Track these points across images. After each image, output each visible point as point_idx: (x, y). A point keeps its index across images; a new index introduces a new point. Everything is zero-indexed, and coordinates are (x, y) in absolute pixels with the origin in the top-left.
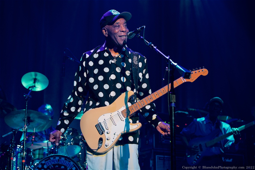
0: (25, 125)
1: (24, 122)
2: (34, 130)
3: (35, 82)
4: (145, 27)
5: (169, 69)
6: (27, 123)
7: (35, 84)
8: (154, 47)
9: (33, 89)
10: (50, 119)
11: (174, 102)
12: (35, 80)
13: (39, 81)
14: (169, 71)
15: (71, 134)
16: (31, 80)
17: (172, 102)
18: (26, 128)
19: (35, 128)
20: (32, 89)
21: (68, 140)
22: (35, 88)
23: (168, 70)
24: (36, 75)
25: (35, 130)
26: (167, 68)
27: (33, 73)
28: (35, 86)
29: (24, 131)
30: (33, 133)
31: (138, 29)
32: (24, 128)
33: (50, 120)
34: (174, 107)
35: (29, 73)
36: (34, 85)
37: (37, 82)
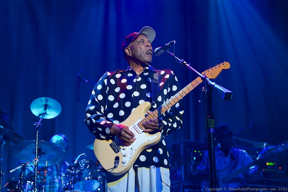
0: (36, 158)
1: (35, 155)
2: (45, 164)
3: (45, 109)
4: (175, 42)
5: (206, 89)
6: (38, 155)
7: (46, 111)
8: (187, 64)
9: (44, 117)
10: (65, 150)
11: (213, 128)
12: (46, 107)
13: (50, 108)
14: (206, 92)
15: (88, 167)
16: (42, 106)
17: (210, 128)
18: (38, 161)
19: (47, 161)
20: (42, 117)
21: (85, 174)
22: (46, 115)
23: (204, 90)
24: (47, 101)
25: (47, 164)
26: (204, 88)
27: (43, 99)
28: (46, 113)
29: (35, 164)
30: (45, 167)
31: (167, 45)
32: (35, 162)
33: (64, 152)
34: (213, 133)
35: (39, 99)
36: (44, 112)
37: (48, 109)
